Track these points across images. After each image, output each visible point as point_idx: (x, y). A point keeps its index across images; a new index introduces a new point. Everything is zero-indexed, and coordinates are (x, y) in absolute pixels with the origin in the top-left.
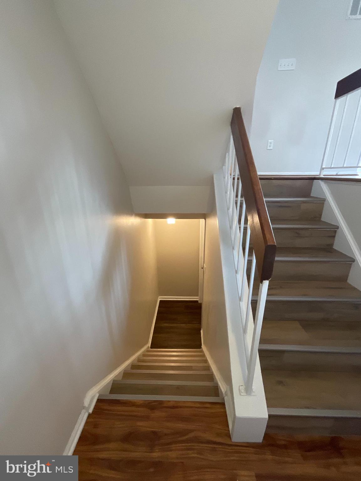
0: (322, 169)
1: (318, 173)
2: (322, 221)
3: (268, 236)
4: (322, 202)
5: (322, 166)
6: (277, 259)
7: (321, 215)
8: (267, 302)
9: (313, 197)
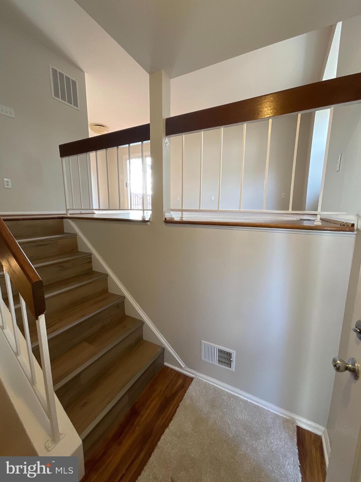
0: (67, 210)
1: (64, 212)
2: (79, 251)
3: (31, 275)
4: (74, 236)
5: (66, 207)
6: (46, 296)
7: (77, 247)
8: (49, 341)
9: (66, 233)
